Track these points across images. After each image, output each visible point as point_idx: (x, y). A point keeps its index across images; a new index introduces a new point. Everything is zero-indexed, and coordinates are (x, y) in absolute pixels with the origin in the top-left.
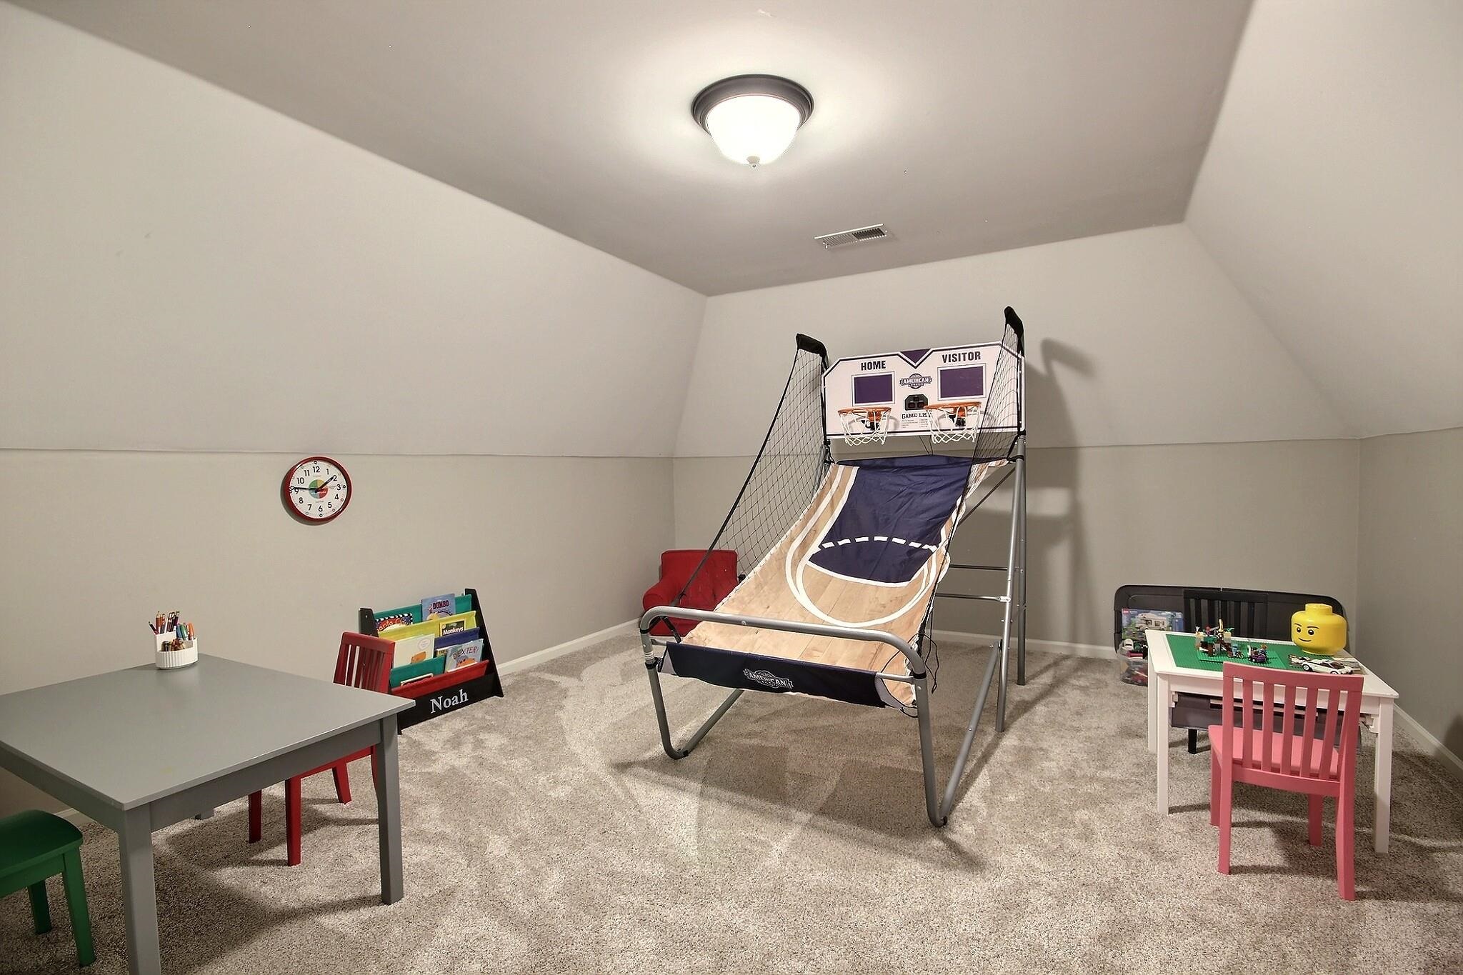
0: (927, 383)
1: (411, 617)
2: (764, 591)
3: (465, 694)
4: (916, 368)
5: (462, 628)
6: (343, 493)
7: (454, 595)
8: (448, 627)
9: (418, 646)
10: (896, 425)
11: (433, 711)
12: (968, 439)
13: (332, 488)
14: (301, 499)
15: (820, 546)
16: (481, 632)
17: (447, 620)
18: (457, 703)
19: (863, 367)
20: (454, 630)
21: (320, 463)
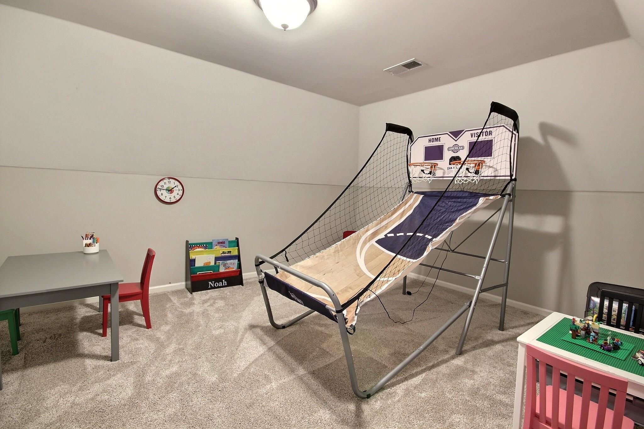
0: (461, 149)
1: (207, 246)
2: (339, 255)
3: (226, 282)
4: (456, 141)
5: (230, 254)
6: (181, 193)
7: (228, 239)
8: (224, 253)
9: (207, 258)
10: (444, 173)
11: (210, 287)
12: (473, 182)
13: (176, 190)
14: (162, 194)
15: (386, 235)
16: (238, 257)
17: (223, 250)
18: (221, 285)
19: (430, 141)
20: (226, 254)
21: (171, 180)
